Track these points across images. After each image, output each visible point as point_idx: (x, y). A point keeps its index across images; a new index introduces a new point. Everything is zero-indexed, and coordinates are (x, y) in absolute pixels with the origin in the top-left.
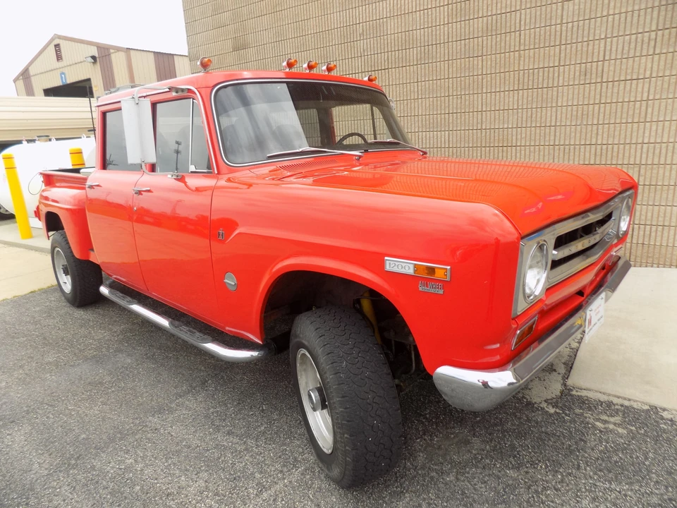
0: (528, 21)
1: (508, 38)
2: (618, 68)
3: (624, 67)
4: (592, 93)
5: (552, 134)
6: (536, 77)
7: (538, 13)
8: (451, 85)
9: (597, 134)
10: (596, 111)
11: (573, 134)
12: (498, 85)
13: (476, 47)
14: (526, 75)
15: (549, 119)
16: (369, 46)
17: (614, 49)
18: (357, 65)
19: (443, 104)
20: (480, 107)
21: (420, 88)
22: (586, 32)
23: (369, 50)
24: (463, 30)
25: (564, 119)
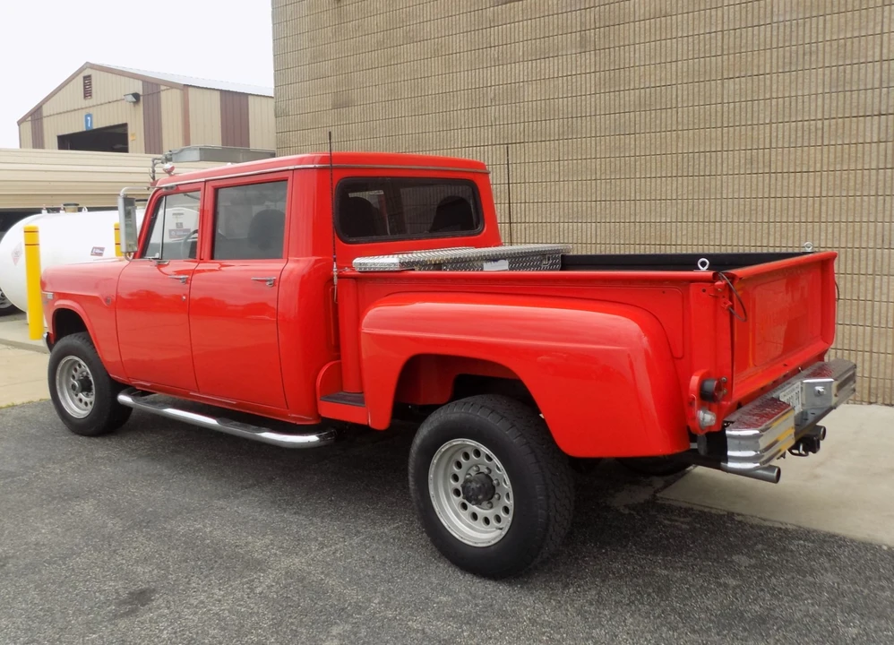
0: (685, 97)
1: (664, 115)
2: (786, 158)
3: (792, 157)
4: (760, 185)
5: (718, 231)
6: (697, 162)
7: (696, 90)
8: (598, 167)
9: (769, 234)
10: (766, 206)
11: (741, 233)
12: (653, 170)
13: (627, 123)
14: (685, 160)
15: (713, 214)
16: (501, 114)
17: (780, 136)
18: (486, 135)
19: (589, 189)
20: (633, 195)
21: (561, 168)
22: (749, 115)
23: (501, 118)
24: (612, 102)
25: (730, 215)
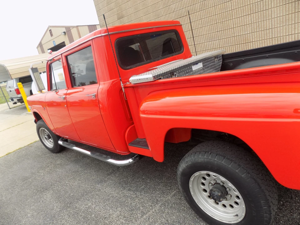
8: (217, 18)
12: (240, 14)
19: (214, 28)
20: (232, 26)
21: (202, 22)
